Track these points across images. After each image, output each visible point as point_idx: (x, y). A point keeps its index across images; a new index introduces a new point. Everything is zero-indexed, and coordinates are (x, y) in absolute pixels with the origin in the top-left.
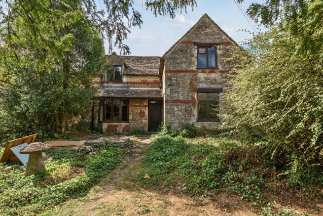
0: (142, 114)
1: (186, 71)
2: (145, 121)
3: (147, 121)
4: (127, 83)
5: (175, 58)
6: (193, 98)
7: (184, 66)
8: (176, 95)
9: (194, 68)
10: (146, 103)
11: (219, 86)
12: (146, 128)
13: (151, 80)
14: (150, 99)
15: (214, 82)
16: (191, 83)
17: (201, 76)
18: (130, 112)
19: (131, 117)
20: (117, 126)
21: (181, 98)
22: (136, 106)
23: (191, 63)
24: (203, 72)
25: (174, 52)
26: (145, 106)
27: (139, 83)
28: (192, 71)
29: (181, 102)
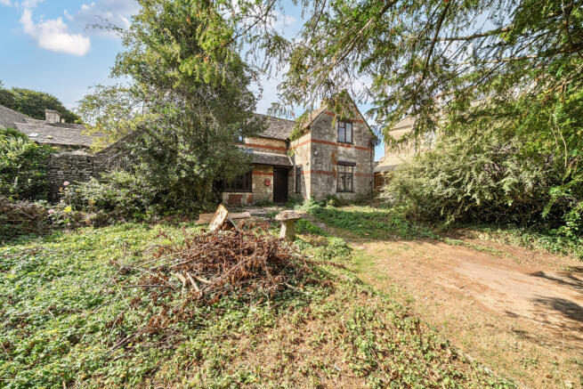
0: (266, 183)
1: (329, 143)
2: (270, 191)
3: (272, 191)
4: (250, 145)
5: (320, 128)
6: (334, 169)
7: (327, 137)
8: (319, 165)
9: (335, 141)
10: (271, 171)
11: (354, 161)
12: (271, 199)
13: (277, 144)
14: (275, 167)
15: (350, 156)
16: (333, 155)
17: (341, 149)
18: (254, 180)
19: (254, 186)
20: (242, 196)
21: (324, 169)
22: (260, 173)
23: (333, 135)
24: (342, 146)
25: (319, 122)
26: (270, 174)
27: (263, 147)
28: (333, 144)
29: (324, 173)
